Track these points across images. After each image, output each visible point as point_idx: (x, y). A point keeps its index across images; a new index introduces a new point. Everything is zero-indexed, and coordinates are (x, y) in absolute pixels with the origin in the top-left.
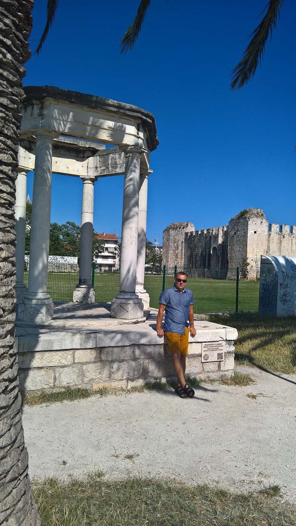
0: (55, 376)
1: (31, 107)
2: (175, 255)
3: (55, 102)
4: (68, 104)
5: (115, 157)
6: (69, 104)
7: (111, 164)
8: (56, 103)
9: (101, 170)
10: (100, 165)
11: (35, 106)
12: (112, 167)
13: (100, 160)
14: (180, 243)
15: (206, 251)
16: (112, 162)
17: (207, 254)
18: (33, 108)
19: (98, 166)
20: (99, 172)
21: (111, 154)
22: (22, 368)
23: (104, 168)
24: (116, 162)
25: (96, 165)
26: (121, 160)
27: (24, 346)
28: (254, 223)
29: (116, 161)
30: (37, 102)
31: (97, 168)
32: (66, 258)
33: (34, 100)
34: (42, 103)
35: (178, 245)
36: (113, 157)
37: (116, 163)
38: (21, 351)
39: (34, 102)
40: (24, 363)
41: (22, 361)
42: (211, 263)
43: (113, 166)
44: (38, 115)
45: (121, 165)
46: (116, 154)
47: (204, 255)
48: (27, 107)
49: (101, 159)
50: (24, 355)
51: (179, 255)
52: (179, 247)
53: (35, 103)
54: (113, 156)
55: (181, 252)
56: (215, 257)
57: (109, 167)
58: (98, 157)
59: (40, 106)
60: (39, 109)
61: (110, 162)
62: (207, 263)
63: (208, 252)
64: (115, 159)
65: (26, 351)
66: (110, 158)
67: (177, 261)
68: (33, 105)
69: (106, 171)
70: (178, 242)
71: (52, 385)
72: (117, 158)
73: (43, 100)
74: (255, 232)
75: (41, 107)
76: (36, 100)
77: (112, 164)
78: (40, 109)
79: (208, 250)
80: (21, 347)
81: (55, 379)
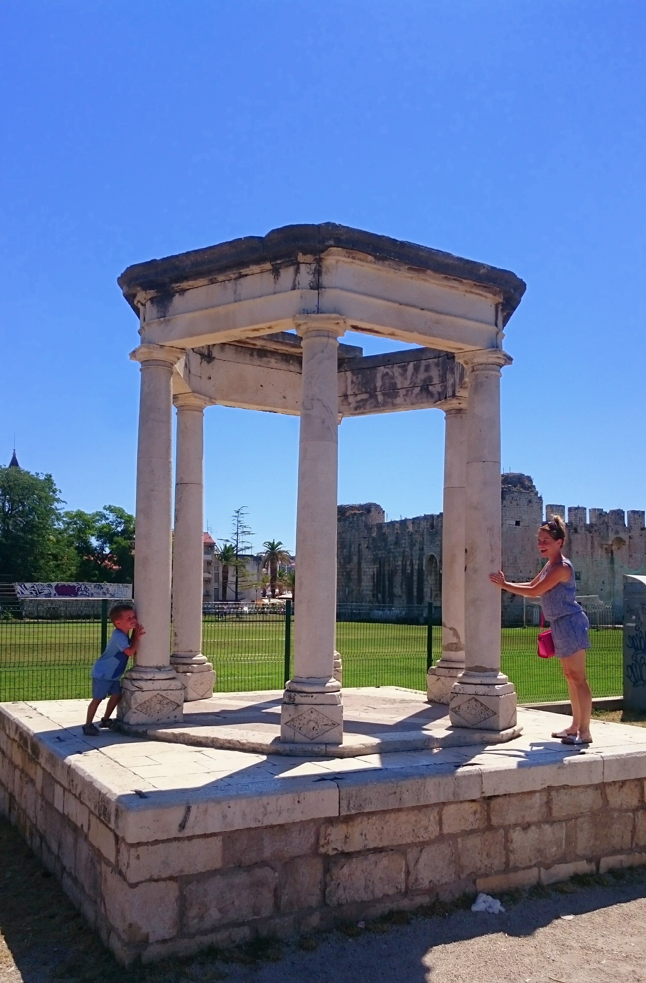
0: (407, 866)
1: (291, 270)
2: (345, 573)
3: (349, 257)
4: (371, 262)
5: (390, 373)
6: (375, 263)
7: (381, 388)
8: (350, 260)
9: (357, 402)
10: (353, 391)
11: (303, 267)
12: (384, 394)
13: (355, 380)
14: (354, 548)
15: (412, 565)
16: (384, 384)
17: (415, 571)
18: (297, 271)
19: (349, 392)
20: (351, 406)
21: (382, 368)
22: (346, 851)
23: (365, 396)
24: (396, 384)
25: (343, 390)
26: (406, 379)
27: (349, 801)
28: (515, 503)
29: (394, 381)
30: (309, 258)
31: (346, 396)
32: (106, 587)
33: (300, 254)
34: (319, 261)
35: (350, 553)
36: (387, 373)
37: (394, 387)
38: (345, 814)
39: (301, 258)
40: (348, 840)
41: (346, 836)
42: (425, 590)
43: (386, 393)
44: (310, 286)
45: (407, 391)
46: (393, 367)
47: (408, 574)
48: (281, 270)
49: (357, 378)
50: (348, 822)
51: (353, 573)
52: (354, 557)
53: (302, 261)
54: (387, 370)
55: (357, 566)
56: (433, 577)
57: (376, 395)
58: (349, 374)
59: (313, 266)
60: (311, 272)
61: (379, 383)
62: (415, 590)
63: (416, 567)
64: (392, 378)
65: (353, 812)
66: (379, 376)
67: (349, 587)
68: (297, 264)
69: (369, 402)
70: (350, 546)
71: (403, 887)
72: (396, 374)
73: (322, 255)
74: (518, 523)
75: (315, 268)
76: (304, 254)
77: (385, 388)
78: (314, 273)
79: (417, 562)
80: (344, 803)
81: (408, 873)
